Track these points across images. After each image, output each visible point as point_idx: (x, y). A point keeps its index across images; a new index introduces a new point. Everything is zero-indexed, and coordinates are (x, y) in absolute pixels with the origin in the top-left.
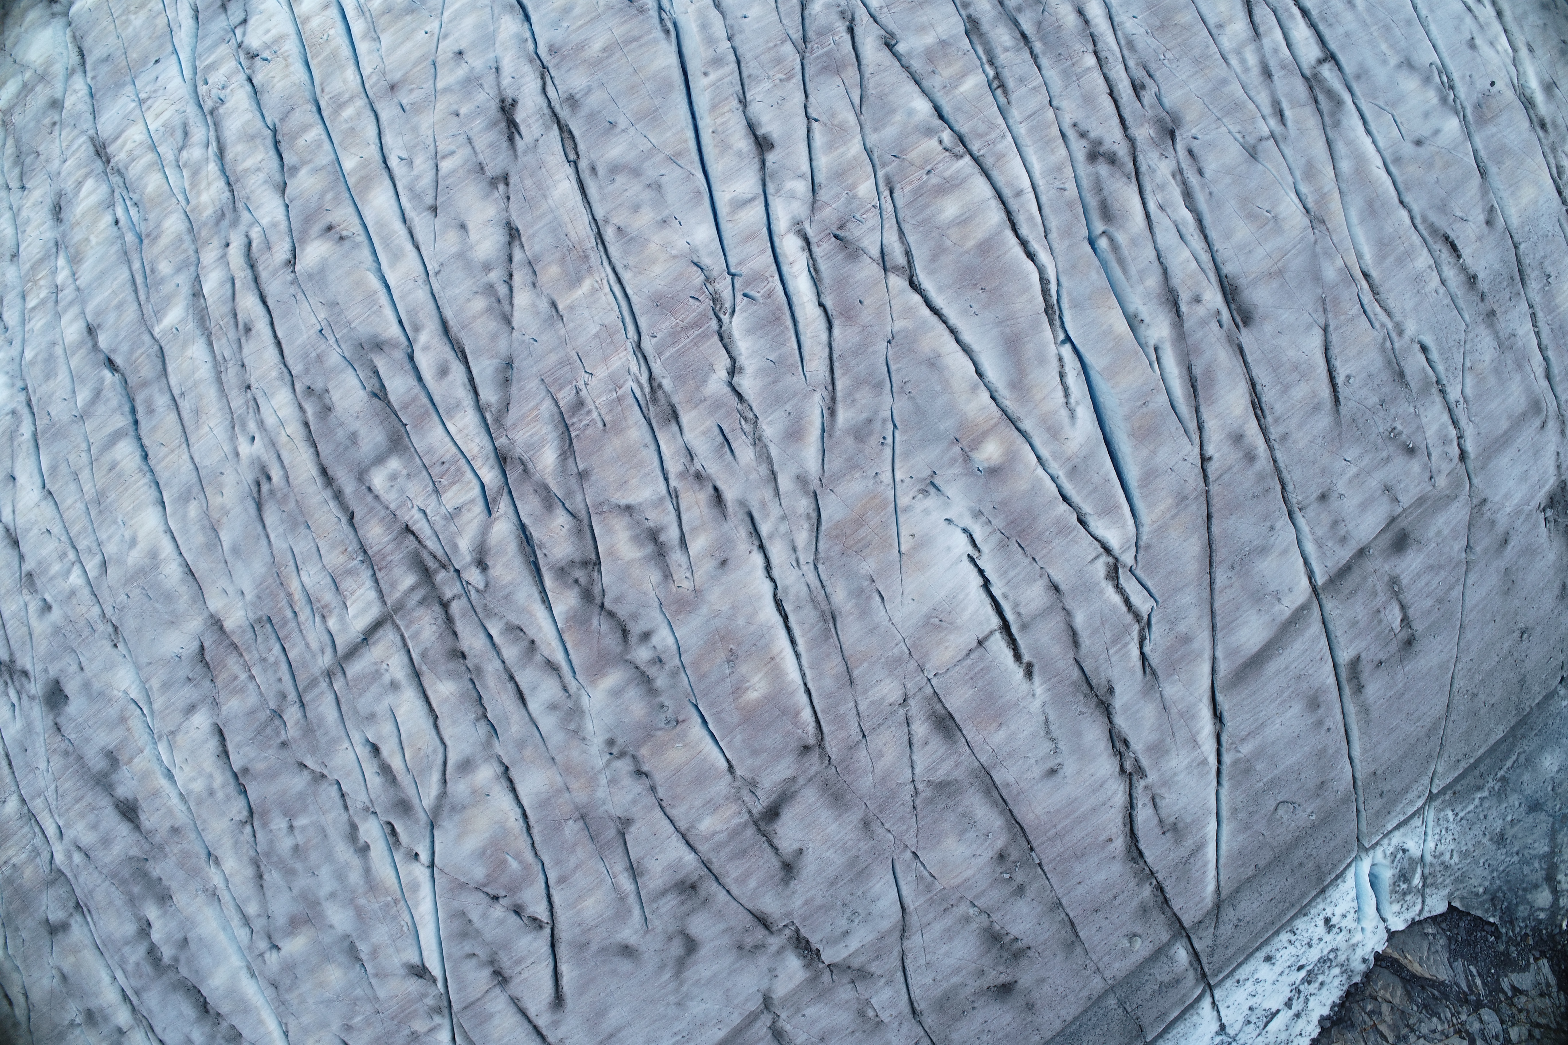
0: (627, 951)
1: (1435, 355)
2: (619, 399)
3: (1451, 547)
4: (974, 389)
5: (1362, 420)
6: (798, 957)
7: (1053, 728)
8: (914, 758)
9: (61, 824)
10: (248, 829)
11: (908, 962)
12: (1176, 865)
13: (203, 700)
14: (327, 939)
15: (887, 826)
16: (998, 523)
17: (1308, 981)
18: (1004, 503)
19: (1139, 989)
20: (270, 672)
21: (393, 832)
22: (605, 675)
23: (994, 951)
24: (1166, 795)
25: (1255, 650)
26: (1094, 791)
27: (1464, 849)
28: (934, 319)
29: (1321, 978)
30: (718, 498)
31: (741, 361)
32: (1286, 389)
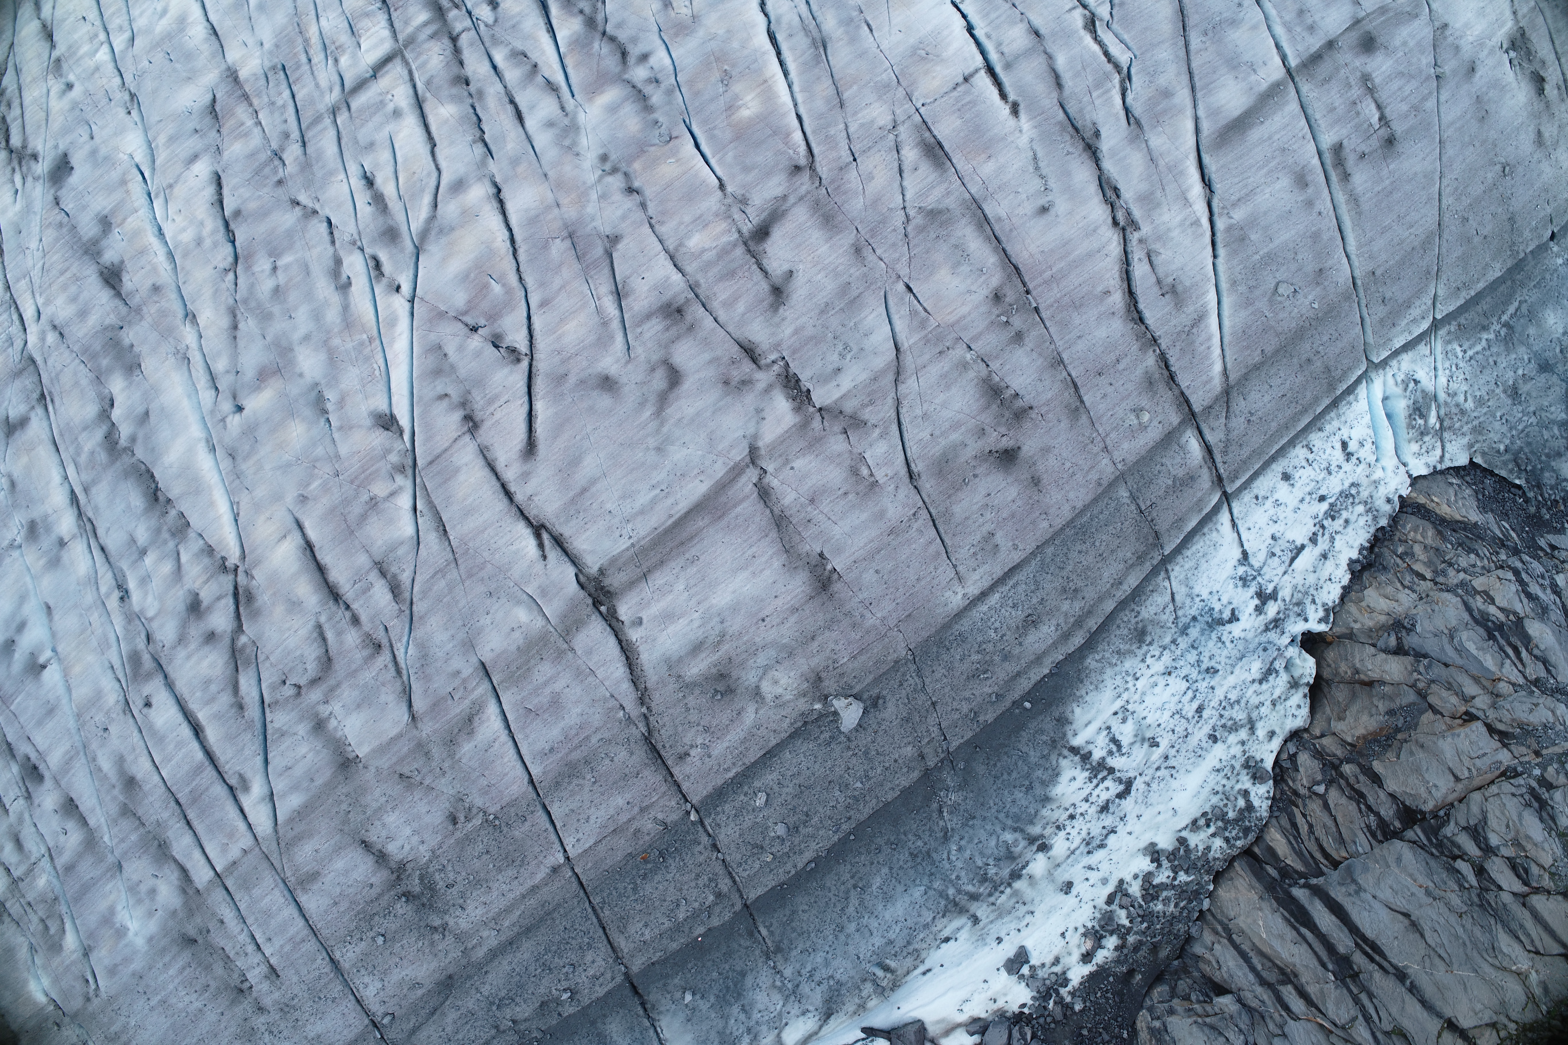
0: (607, 383)
3: (1419, 60)
6: (787, 399)
7: (1041, 164)
8: (905, 183)
9: (40, 301)
10: (231, 276)
11: (903, 411)
12: (1178, 333)
13: (206, 150)
14: (294, 390)
15: (878, 252)
17: (1332, 514)
19: (1151, 482)
20: (277, 114)
21: (378, 265)
22: (602, 93)
23: (994, 406)
24: (1162, 251)
25: (1237, 113)
26: (1087, 235)
27: (1478, 394)
29: (1345, 515)
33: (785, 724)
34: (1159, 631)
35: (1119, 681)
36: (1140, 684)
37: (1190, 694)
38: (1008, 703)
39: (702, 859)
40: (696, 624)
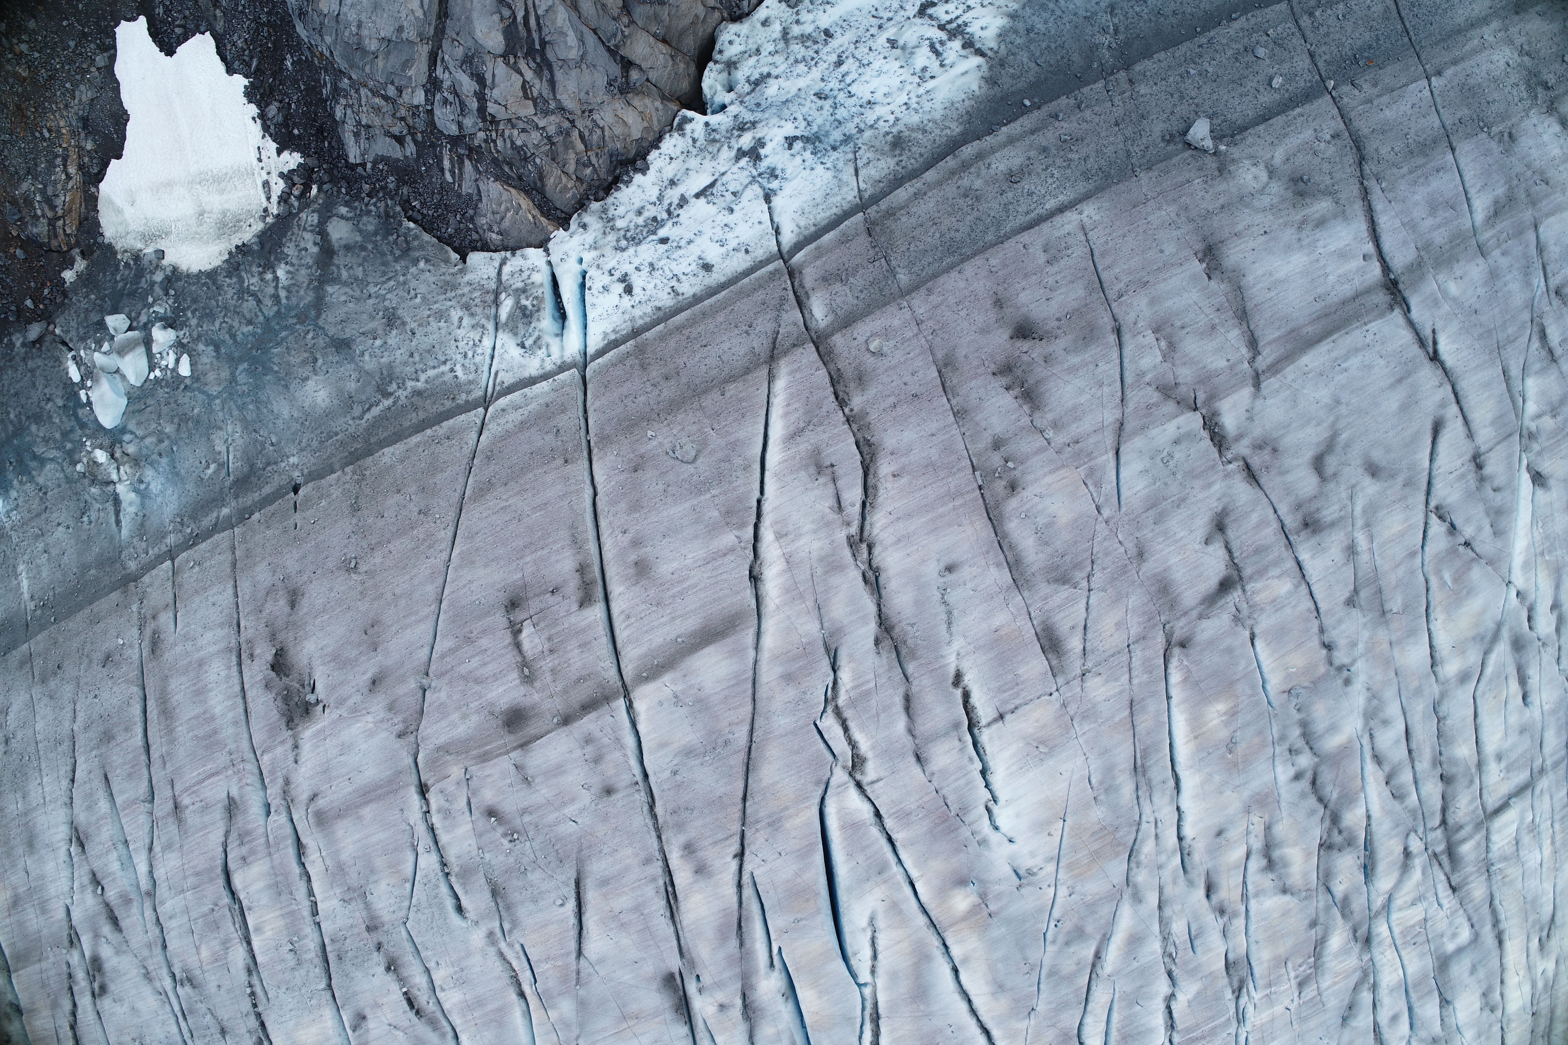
0: (1373, 470)
1: (450, 903)
2: (1270, 985)
3: (449, 696)
4: (966, 960)
5: (552, 858)
6: (1223, 426)
7: (944, 617)
8: (1084, 615)
12: (821, 424)
15: (1122, 550)
16: (965, 832)
17: (656, 223)
18: (957, 851)
19: (872, 284)
21: (1530, 621)
22: (1339, 746)
23: (1031, 381)
24: (828, 511)
25: (708, 650)
26: (908, 537)
27: (443, 324)
28: (989, 1025)
29: (640, 221)
30: (1209, 890)
31: (1162, 1006)
32: (637, 908)
33: (1250, 140)
34: (877, 143)
35: (927, 106)
36: (904, 98)
37: (848, 80)
38: (1045, 109)
39: (1324, 48)
40: (1321, 244)
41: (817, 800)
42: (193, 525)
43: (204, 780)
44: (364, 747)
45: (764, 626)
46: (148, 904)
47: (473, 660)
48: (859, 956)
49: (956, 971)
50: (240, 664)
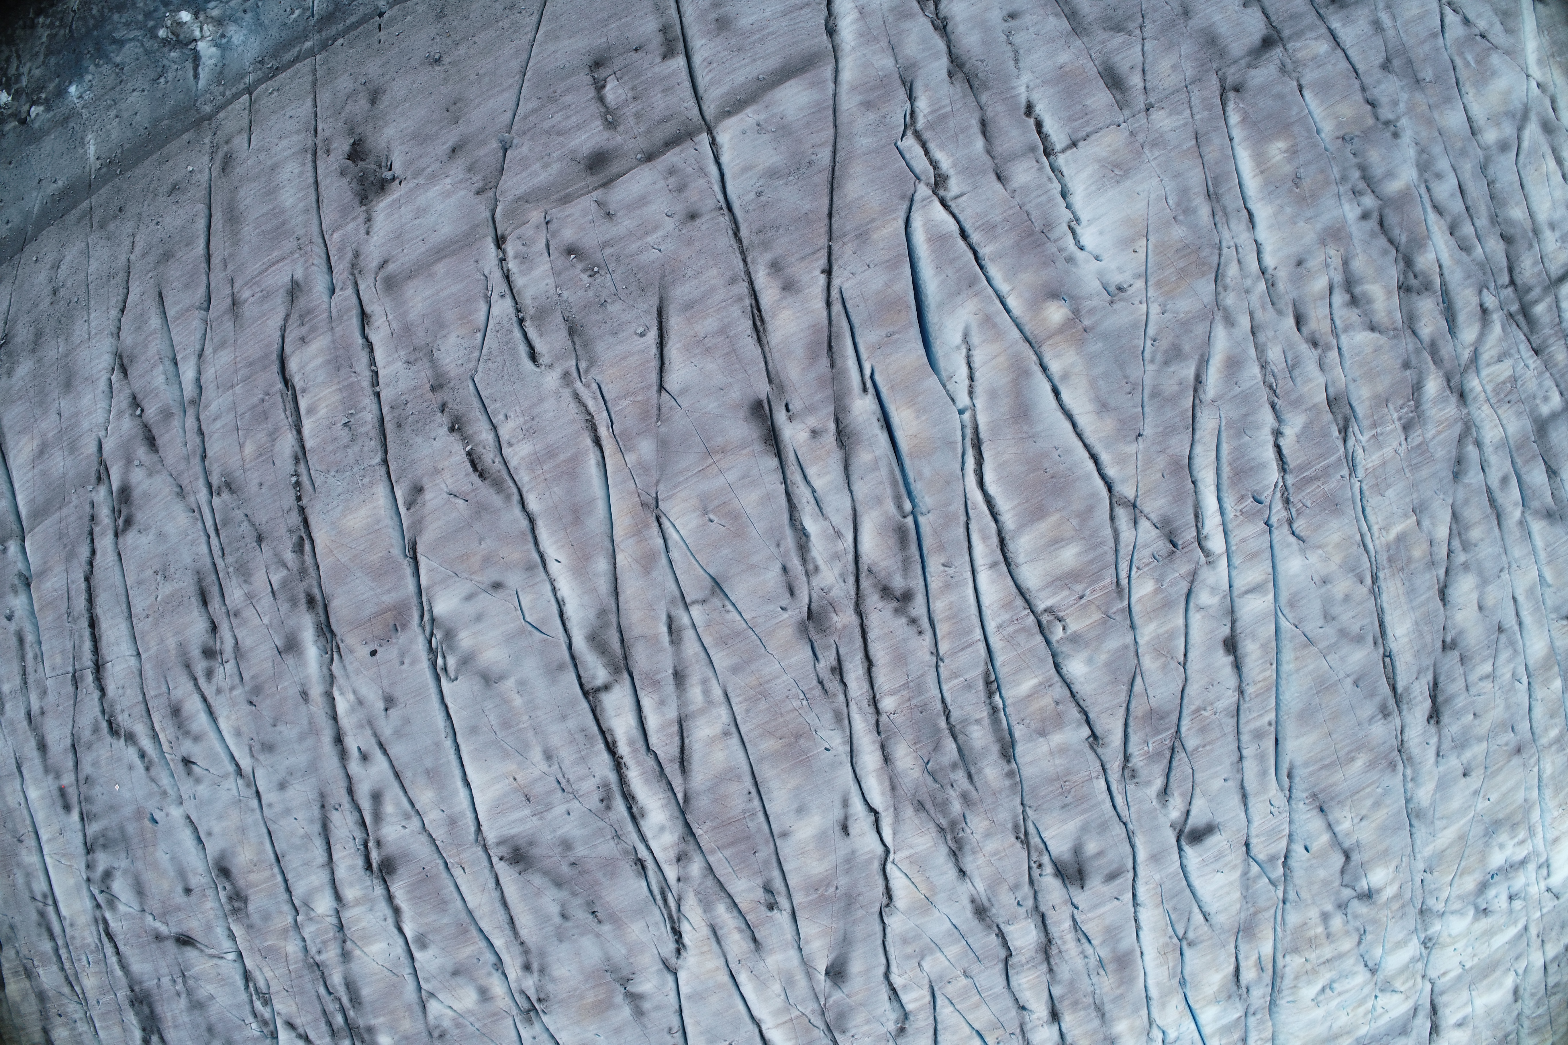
1: (523, 349)
2: (1374, 425)
3: (531, 150)
4: (1065, 376)
5: (632, 289)
7: (1011, 54)
15: (1168, 8)
16: (1052, 248)
18: (1045, 264)
22: (1399, 192)
25: (792, 83)
28: (1097, 449)
30: (1299, 321)
31: (1271, 439)
32: (723, 331)
41: (902, 215)
42: (274, 62)
43: (268, 268)
44: (440, 207)
45: (841, 65)
46: (191, 412)
47: (556, 116)
48: (955, 379)
49: (1056, 393)
50: (315, 161)
